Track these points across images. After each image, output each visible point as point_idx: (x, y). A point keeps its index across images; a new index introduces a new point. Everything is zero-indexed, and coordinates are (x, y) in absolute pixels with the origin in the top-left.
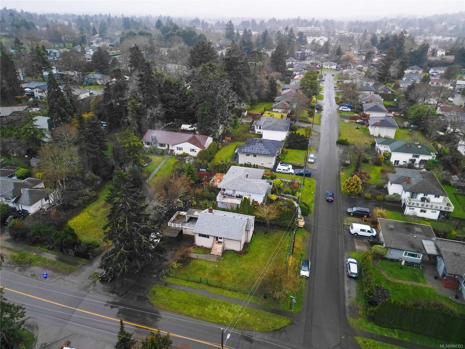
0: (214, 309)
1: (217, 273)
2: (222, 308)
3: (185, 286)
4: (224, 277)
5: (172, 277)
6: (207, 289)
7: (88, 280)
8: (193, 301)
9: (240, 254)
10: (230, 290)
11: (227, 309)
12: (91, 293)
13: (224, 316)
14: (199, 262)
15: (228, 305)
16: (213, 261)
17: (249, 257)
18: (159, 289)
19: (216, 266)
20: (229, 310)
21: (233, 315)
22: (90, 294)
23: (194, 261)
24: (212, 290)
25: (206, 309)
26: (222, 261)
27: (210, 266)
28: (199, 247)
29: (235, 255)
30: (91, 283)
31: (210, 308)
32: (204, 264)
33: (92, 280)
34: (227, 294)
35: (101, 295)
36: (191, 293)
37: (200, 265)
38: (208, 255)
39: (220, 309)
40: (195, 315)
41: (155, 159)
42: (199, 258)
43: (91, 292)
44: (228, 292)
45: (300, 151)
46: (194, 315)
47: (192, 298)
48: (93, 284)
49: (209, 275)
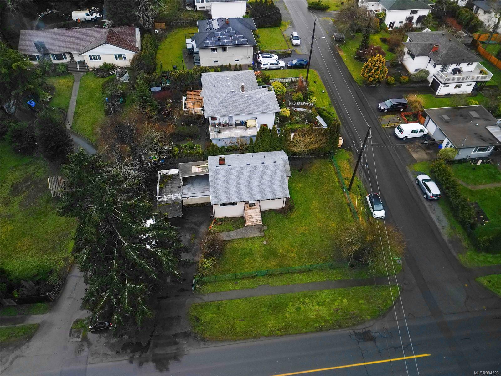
0: (296, 309)
1: (271, 253)
2: (307, 304)
3: (236, 290)
4: (284, 256)
5: (210, 282)
6: (270, 281)
7: (71, 340)
8: (262, 310)
9: (285, 213)
10: (301, 272)
11: (314, 304)
12: (92, 361)
13: (316, 315)
14: (237, 246)
15: (312, 296)
16: (255, 235)
17: (299, 212)
18: (201, 310)
19: (265, 243)
20: (318, 304)
21: (327, 309)
22: (89, 363)
23: (228, 246)
24: (279, 282)
25: (287, 315)
26: (267, 232)
27: (256, 246)
28: (221, 220)
29: (279, 216)
30: (81, 343)
31: (291, 311)
32: (246, 246)
33: (78, 337)
34: (301, 279)
35: (111, 360)
36: (252, 299)
37: (242, 249)
38: (243, 230)
39: (305, 307)
40: (278, 330)
41: (59, 83)
42: (233, 238)
43: (90, 360)
44: (301, 277)
45: (272, 29)
46: (278, 332)
47: (259, 305)
48: (85, 344)
49: (262, 261)
